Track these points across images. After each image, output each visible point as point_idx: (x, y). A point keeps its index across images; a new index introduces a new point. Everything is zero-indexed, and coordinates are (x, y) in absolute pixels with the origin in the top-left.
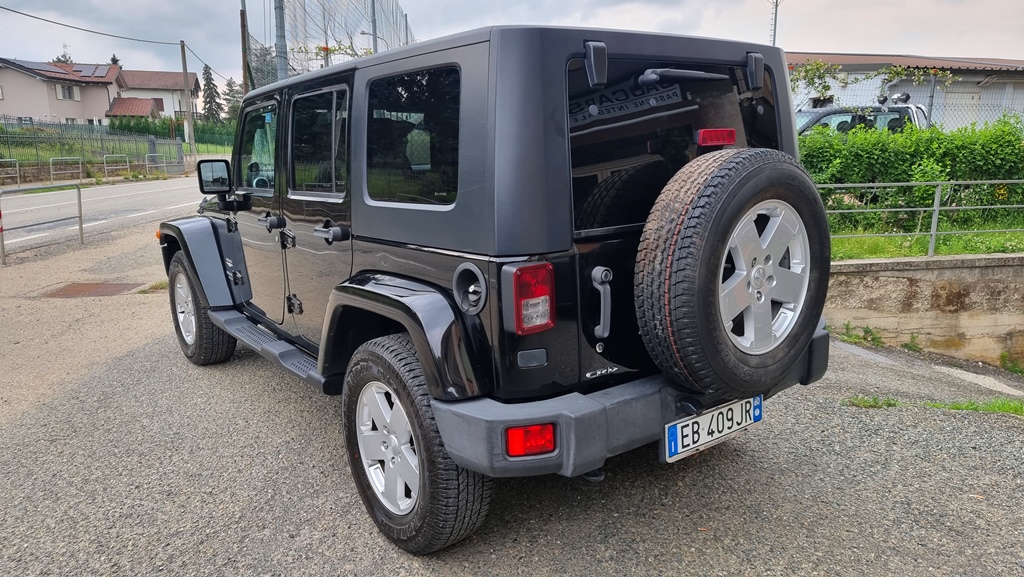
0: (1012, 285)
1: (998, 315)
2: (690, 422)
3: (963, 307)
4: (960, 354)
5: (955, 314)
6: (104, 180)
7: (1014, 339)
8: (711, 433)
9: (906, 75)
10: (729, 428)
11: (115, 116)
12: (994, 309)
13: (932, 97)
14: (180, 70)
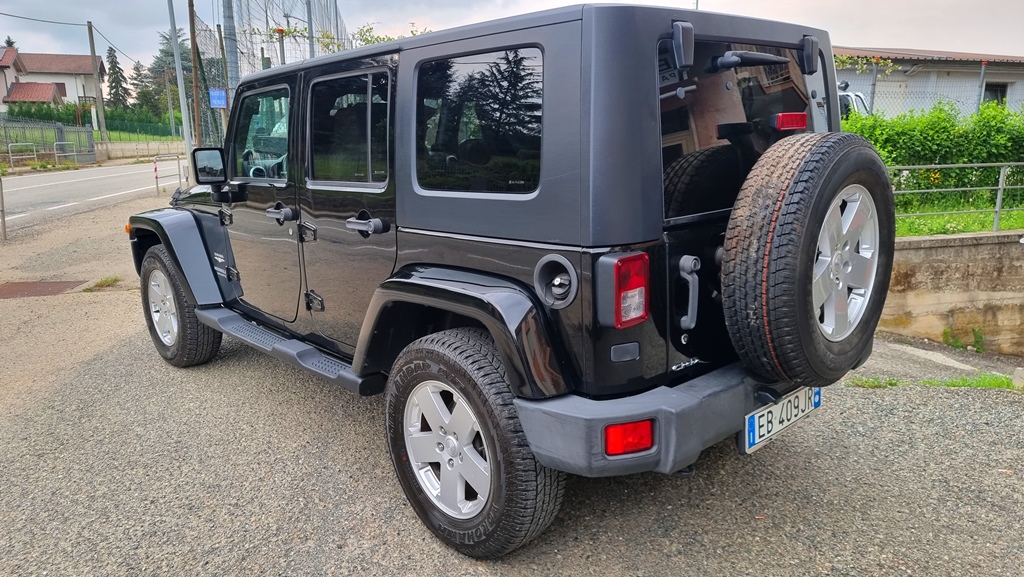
0: (954, 265)
1: (941, 294)
2: (765, 412)
3: (910, 287)
4: (906, 332)
5: (903, 294)
6: (10, 170)
7: (955, 316)
8: (781, 422)
9: (851, 64)
10: (796, 416)
11: (15, 102)
12: (938, 288)
13: (874, 85)
14: (88, 53)
